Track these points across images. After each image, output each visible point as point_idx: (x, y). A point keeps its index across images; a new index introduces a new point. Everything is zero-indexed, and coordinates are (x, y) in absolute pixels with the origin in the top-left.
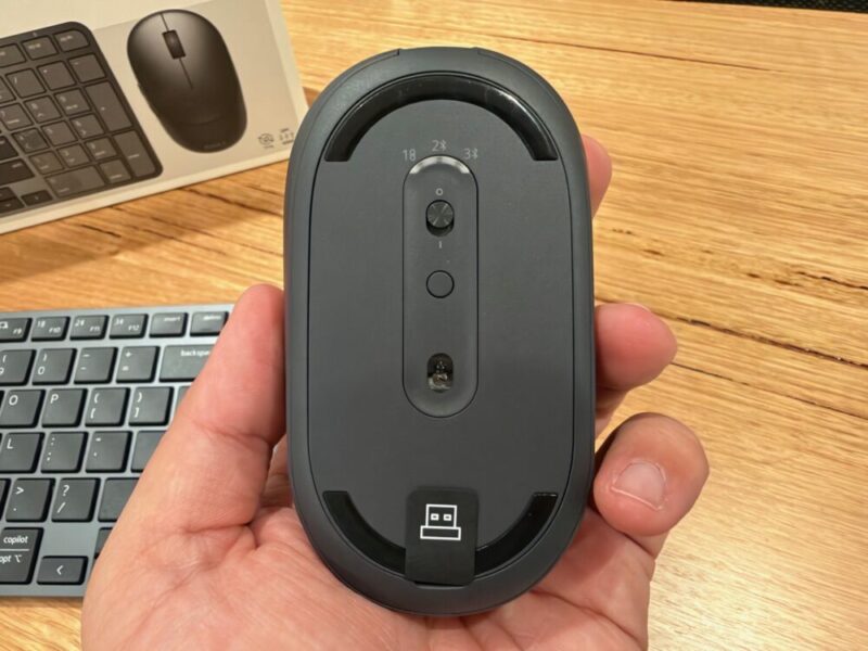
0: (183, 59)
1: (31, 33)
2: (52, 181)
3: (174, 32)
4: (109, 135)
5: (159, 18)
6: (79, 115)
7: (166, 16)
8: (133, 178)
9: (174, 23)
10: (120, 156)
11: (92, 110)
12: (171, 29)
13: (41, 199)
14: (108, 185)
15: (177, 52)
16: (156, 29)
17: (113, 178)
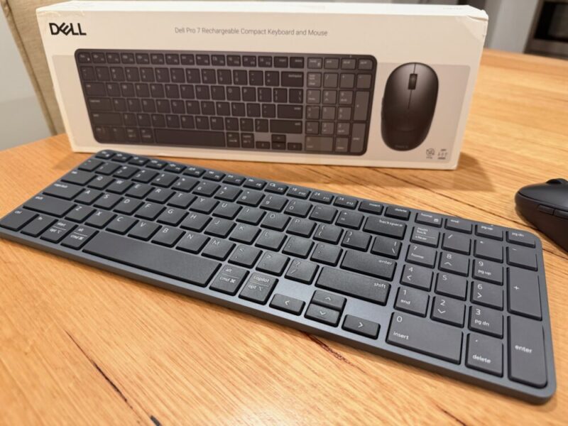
0: (413, 91)
1: (349, 55)
2: (308, 139)
3: (416, 75)
4: (351, 122)
5: (413, 66)
6: (344, 106)
7: (417, 66)
8: (349, 152)
9: (420, 71)
10: (349, 137)
11: (352, 107)
12: (416, 73)
13: (296, 148)
14: (334, 152)
15: (412, 86)
16: (410, 70)
17: (339, 148)
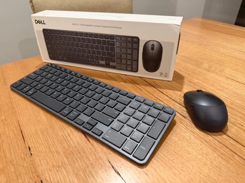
0: (153, 51)
1: (130, 36)
2: (118, 65)
3: (154, 45)
4: (132, 60)
5: (153, 41)
6: (129, 54)
7: (154, 42)
8: (132, 71)
9: (155, 43)
10: (132, 65)
11: (132, 54)
13: (114, 67)
14: (127, 70)
15: (153, 49)
16: (151, 43)
17: (128, 69)
